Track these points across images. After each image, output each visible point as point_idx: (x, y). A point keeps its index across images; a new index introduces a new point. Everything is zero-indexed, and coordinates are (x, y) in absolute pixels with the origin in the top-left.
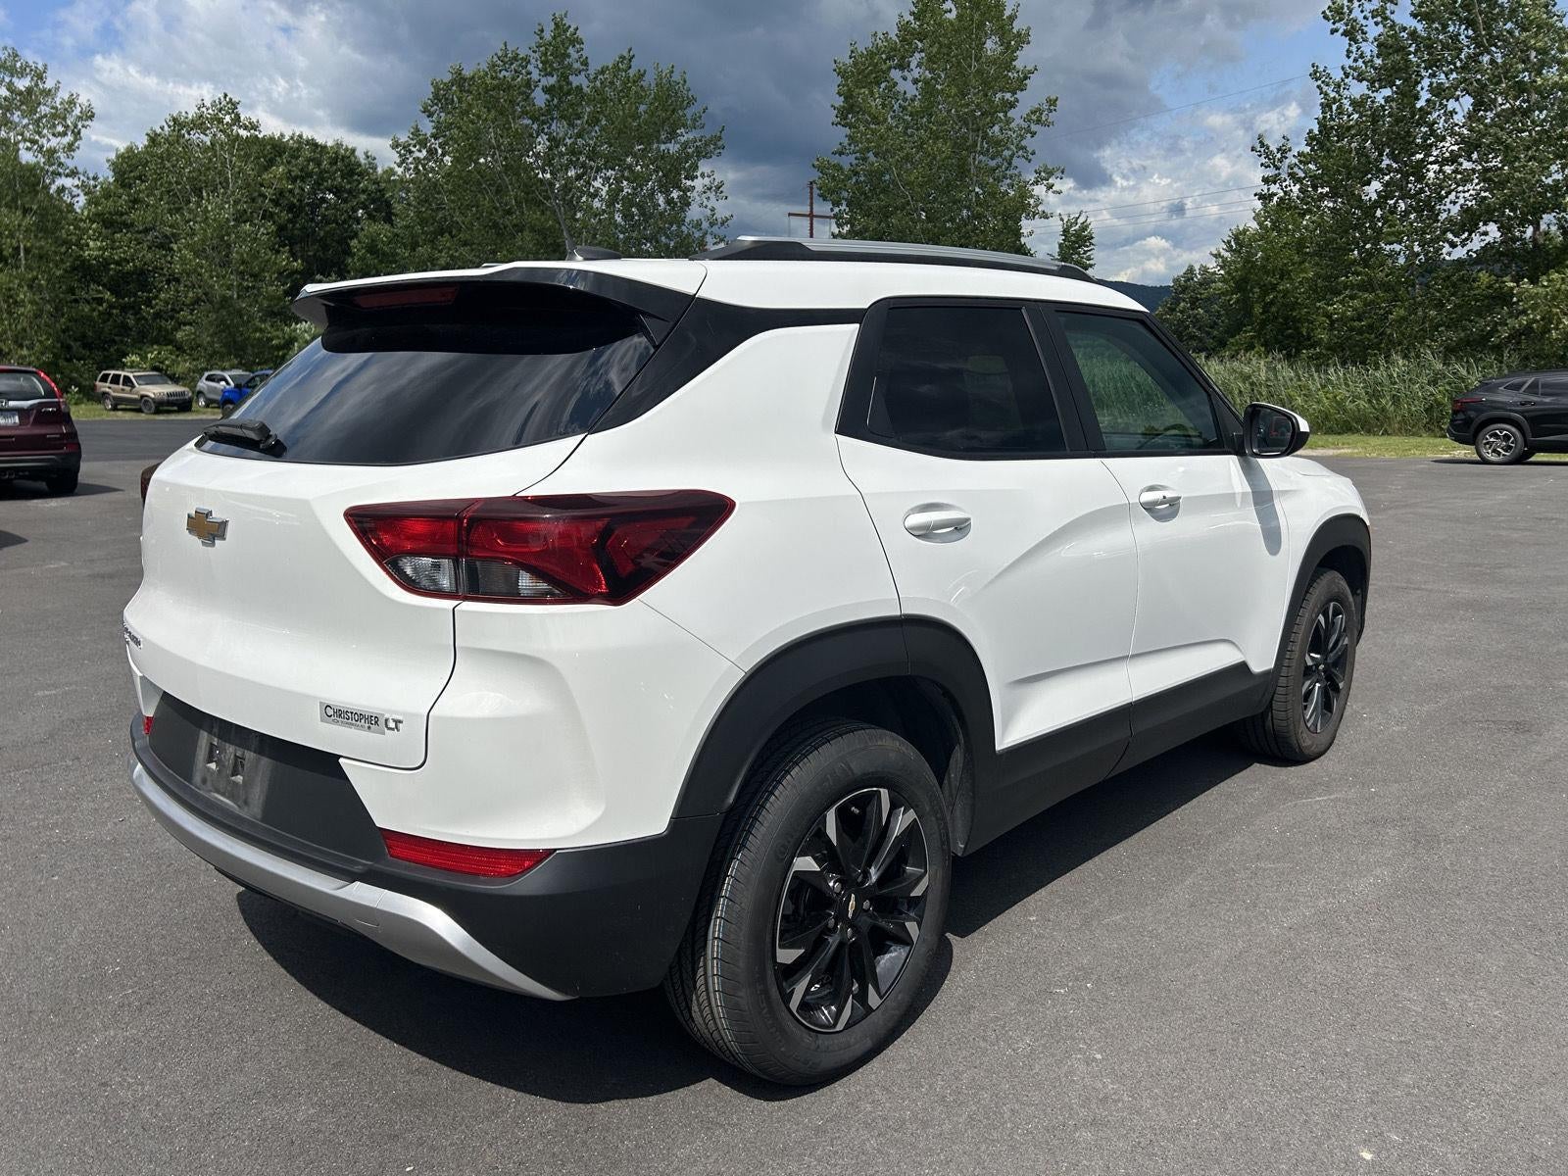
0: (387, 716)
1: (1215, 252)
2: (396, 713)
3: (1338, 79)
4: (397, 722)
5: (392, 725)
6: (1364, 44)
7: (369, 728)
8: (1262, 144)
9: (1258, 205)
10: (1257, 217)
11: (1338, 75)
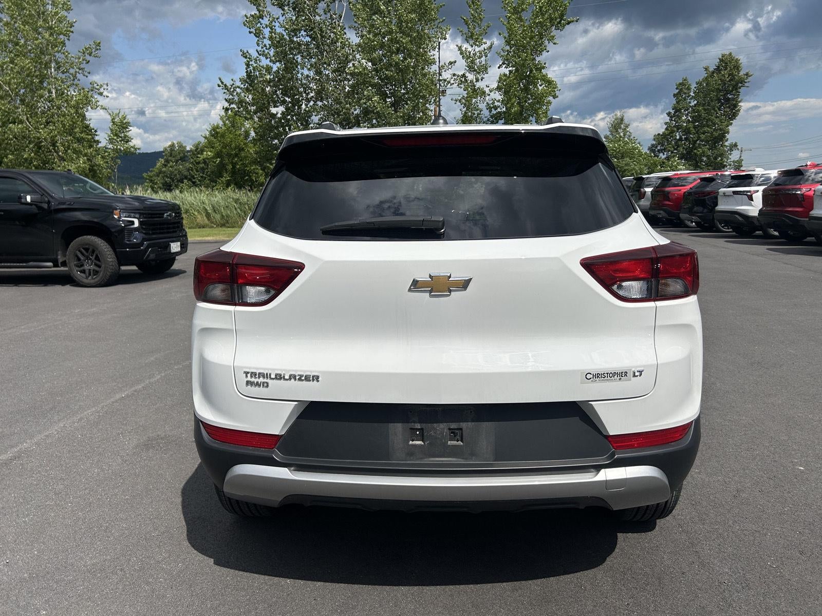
0: (633, 369)
1: (204, 135)
2: (637, 367)
3: (255, 57)
4: (641, 372)
5: (637, 374)
6: (264, 40)
7: (620, 379)
8: (222, 83)
9: (223, 113)
10: (222, 118)
11: (254, 54)
